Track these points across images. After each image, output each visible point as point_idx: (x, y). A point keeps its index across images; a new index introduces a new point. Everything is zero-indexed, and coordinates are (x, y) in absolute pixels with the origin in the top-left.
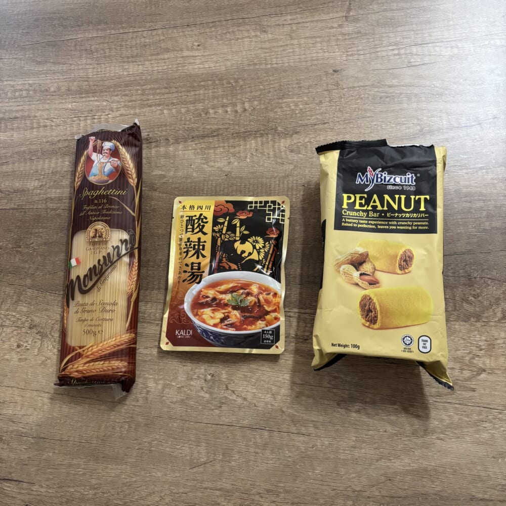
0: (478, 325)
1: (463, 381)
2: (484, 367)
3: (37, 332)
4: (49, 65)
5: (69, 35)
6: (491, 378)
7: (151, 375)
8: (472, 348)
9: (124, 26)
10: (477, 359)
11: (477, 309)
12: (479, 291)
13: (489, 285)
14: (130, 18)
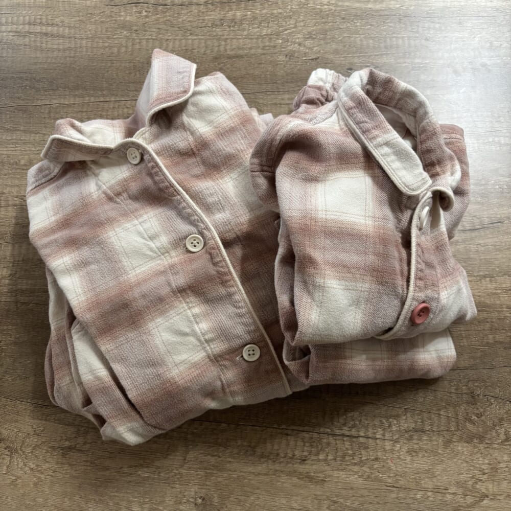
0: (481, 446)
1: (465, 508)
2: (486, 492)
3: (5, 446)
4: (18, 133)
5: (41, 100)
6: (494, 504)
7: (136, 498)
8: (475, 471)
9: (104, 93)
10: (480, 483)
11: (481, 430)
12: (482, 410)
13: (492, 404)
14: (111, 85)
